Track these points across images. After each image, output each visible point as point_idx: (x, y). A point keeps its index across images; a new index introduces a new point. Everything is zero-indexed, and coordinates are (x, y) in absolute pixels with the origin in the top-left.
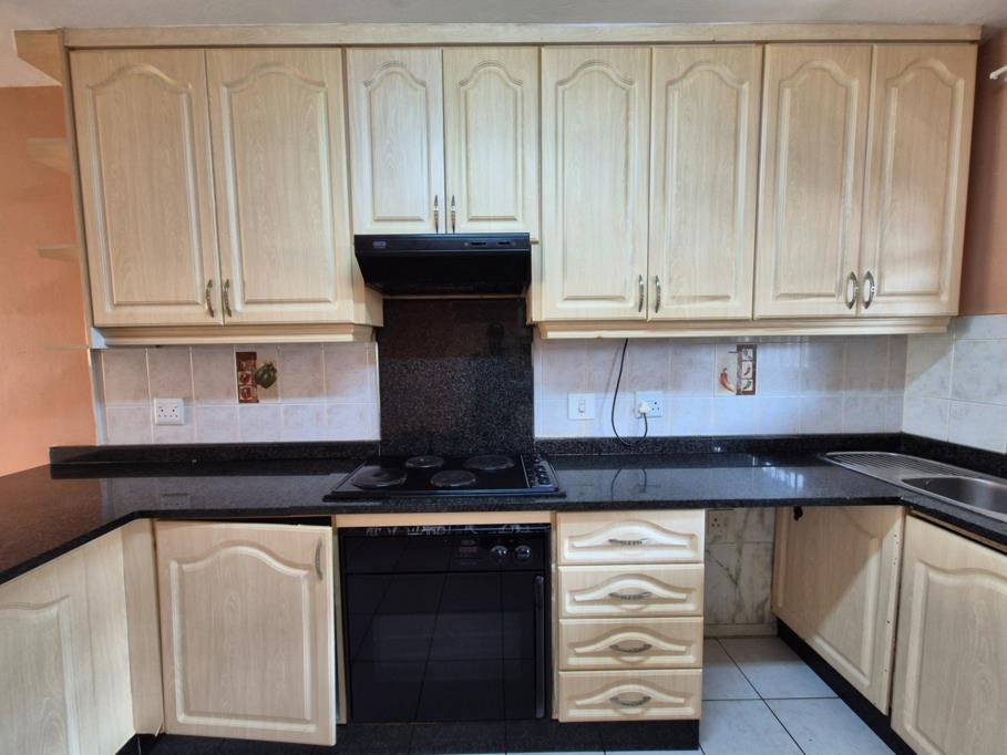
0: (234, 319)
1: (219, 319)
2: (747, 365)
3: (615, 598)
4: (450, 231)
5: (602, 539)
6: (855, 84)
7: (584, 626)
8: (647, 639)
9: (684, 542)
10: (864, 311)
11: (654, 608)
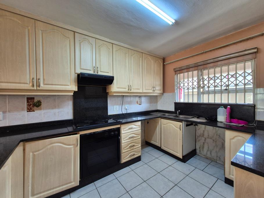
0: (40, 88)
1: (35, 88)
2: (140, 100)
3: (130, 138)
4: (97, 74)
5: (127, 128)
6: (152, 61)
7: (125, 144)
8: (134, 144)
9: (138, 127)
10: (154, 92)
11: (135, 139)
